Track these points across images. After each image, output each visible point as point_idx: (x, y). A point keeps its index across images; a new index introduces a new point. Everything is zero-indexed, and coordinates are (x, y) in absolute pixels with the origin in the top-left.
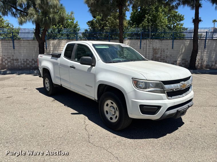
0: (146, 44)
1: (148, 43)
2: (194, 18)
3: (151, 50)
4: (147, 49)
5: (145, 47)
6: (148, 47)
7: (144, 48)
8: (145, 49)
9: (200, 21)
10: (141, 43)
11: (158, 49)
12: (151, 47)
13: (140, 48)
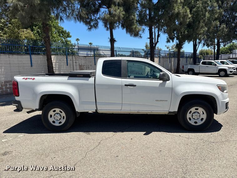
0: (72, 60)
1: (74, 59)
2: (110, 38)
3: (78, 66)
4: (75, 66)
5: (72, 64)
6: (74, 64)
7: (70, 65)
8: (72, 66)
9: (115, 41)
10: (67, 59)
11: (84, 65)
12: (78, 64)
13: (67, 65)
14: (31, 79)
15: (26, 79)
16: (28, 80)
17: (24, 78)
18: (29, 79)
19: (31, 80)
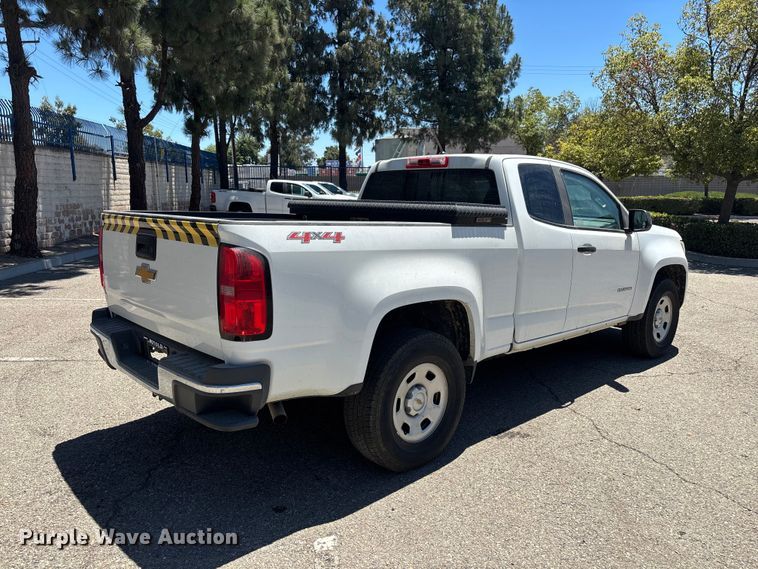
14: (327, 236)
15: (307, 238)
16: (316, 245)
17: (293, 236)
18: (317, 236)
19: (328, 245)
